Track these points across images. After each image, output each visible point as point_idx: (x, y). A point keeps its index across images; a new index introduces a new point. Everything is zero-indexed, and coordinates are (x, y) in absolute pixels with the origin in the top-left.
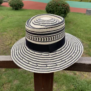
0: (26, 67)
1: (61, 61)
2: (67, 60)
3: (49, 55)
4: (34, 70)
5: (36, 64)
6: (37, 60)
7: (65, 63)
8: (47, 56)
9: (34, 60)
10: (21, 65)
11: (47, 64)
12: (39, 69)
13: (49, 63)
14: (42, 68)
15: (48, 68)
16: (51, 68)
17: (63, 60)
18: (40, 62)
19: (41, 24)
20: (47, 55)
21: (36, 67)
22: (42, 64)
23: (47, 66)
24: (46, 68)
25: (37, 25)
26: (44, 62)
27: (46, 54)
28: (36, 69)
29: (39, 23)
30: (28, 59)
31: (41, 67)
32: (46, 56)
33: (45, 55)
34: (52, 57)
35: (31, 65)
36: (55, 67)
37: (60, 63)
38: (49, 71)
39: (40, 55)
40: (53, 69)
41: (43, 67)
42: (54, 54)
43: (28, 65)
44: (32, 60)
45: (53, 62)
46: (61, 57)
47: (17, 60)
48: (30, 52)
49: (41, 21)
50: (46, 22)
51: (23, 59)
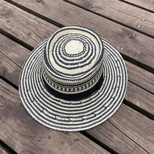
0: (84, 125)
1: (113, 90)
2: (118, 84)
3: (99, 93)
4: (97, 122)
5: (92, 114)
6: (91, 108)
7: (119, 89)
8: (99, 96)
9: (87, 110)
10: (76, 128)
11: (104, 105)
12: (101, 116)
13: (104, 102)
14: (102, 113)
15: (108, 108)
16: (112, 106)
17: (114, 87)
18: (95, 108)
20: (97, 95)
21: (96, 118)
22: (99, 110)
23: (106, 108)
24: (107, 110)
28: (98, 118)
30: (78, 115)
31: (100, 113)
32: (97, 98)
33: (95, 97)
34: (103, 93)
35: (87, 119)
36: (114, 102)
37: (115, 93)
38: (113, 111)
39: (90, 100)
40: (114, 106)
41: (103, 111)
42: (103, 88)
43: (85, 121)
44: (84, 113)
45: (107, 97)
46: (110, 85)
47: (63, 126)
48: (72, 104)
49: (75, 58)
50: (83, 57)
51: (71, 119)
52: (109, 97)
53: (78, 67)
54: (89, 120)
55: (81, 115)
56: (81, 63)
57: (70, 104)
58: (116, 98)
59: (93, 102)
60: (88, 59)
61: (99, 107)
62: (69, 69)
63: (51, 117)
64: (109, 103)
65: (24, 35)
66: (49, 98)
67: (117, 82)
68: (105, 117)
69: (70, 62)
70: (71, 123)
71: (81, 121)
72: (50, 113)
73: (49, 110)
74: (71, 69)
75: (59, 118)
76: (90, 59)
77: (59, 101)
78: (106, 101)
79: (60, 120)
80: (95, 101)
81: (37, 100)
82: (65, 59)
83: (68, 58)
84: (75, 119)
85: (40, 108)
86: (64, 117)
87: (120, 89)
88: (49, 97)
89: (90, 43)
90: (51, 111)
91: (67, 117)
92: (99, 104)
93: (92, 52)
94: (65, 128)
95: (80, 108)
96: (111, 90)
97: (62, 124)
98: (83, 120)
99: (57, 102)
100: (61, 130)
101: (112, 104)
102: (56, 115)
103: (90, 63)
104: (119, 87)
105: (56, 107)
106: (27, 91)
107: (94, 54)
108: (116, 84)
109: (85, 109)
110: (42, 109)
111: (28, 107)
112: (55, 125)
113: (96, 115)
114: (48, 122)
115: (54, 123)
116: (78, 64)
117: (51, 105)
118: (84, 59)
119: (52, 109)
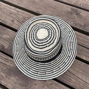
0: (54, 75)
1: (69, 52)
2: (72, 47)
3: (61, 55)
4: (61, 73)
5: (58, 68)
6: (57, 65)
9: (55, 66)
10: (50, 78)
11: (65, 61)
12: (63, 69)
13: (65, 60)
14: (64, 67)
15: (67, 63)
16: (69, 62)
17: (69, 50)
18: (59, 65)
20: (60, 57)
21: (60, 70)
22: (62, 65)
24: (66, 64)
26: (62, 62)
30: (50, 70)
31: (63, 67)
34: (63, 55)
35: (56, 71)
36: (70, 59)
37: (70, 53)
38: (70, 65)
39: (56, 61)
41: (64, 65)
43: (54, 73)
45: (66, 57)
46: (67, 49)
47: (42, 77)
48: (46, 64)
49: (44, 41)
50: (49, 40)
51: (46, 73)
52: (67, 57)
53: (47, 47)
54: (57, 72)
55: (52, 69)
56: (48, 44)
57: (45, 64)
58: (71, 56)
59: (57, 61)
60: (52, 40)
61: (62, 64)
62: (41, 48)
63: (35, 73)
64: (67, 60)
65: (10, 22)
67: (71, 46)
68: (66, 69)
69: (41, 44)
70: (46, 75)
71: (52, 73)
72: (34, 71)
74: (42, 48)
75: (40, 73)
76: (53, 40)
77: (38, 64)
78: (65, 59)
79: (40, 74)
80: (59, 60)
82: (38, 43)
83: (39, 42)
84: (49, 73)
85: (28, 68)
86: (42, 72)
87: (73, 50)
88: (32, 62)
89: (52, 29)
90: (34, 70)
91: (44, 72)
92: (61, 61)
93: (54, 35)
94: (43, 78)
95: (51, 66)
96: (68, 52)
97: (42, 76)
98: (53, 72)
100: (42, 79)
101: (69, 60)
103: (53, 43)
104: (72, 49)
105: (37, 67)
106: (19, 59)
107: (55, 36)
108: (71, 47)
109: (53, 66)
110: (29, 69)
111: (21, 68)
112: (38, 77)
113: (60, 68)
114: (33, 76)
115: (37, 76)
116: (46, 45)
117: (34, 66)
118: (49, 41)
119: (34, 69)
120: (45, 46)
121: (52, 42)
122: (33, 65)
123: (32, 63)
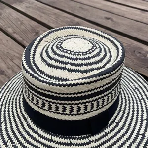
3: (90, 142)
8: (87, 146)
19: (68, 66)
20: (85, 144)
25: (57, 67)
27: (82, 141)
29: (62, 62)
33: (80, 145)
42: (101, 138)
48: (38, 134)
49: (67, 55)
53: (64, 69)
56: (72, 64)
57: (36, 132)
60: (86, 65)
62: (49, 65)
63: (3, 138)
66: (19, 110)
67: (134, 142)
69: (56, 57)
72: (7, 131)
73: (9, 126)
74: (53, 66)
75: (10, 146)
77: (26, 120)
81: (7, 105)
82: (54, 52)
83: (58, 52)
88: (20, 107)
93: (100, 61)
99: (22, 120)
102: (10, 138)
103: (86, 71)
107: (101, 64)
110: (3, 120)
116: (66, 63)
117: (15, 120)
118: (79, 62)
119: (12, 127)
120: (63, 65)
121: (84, 68)
122: (16, 117)
123: (17, 112)
